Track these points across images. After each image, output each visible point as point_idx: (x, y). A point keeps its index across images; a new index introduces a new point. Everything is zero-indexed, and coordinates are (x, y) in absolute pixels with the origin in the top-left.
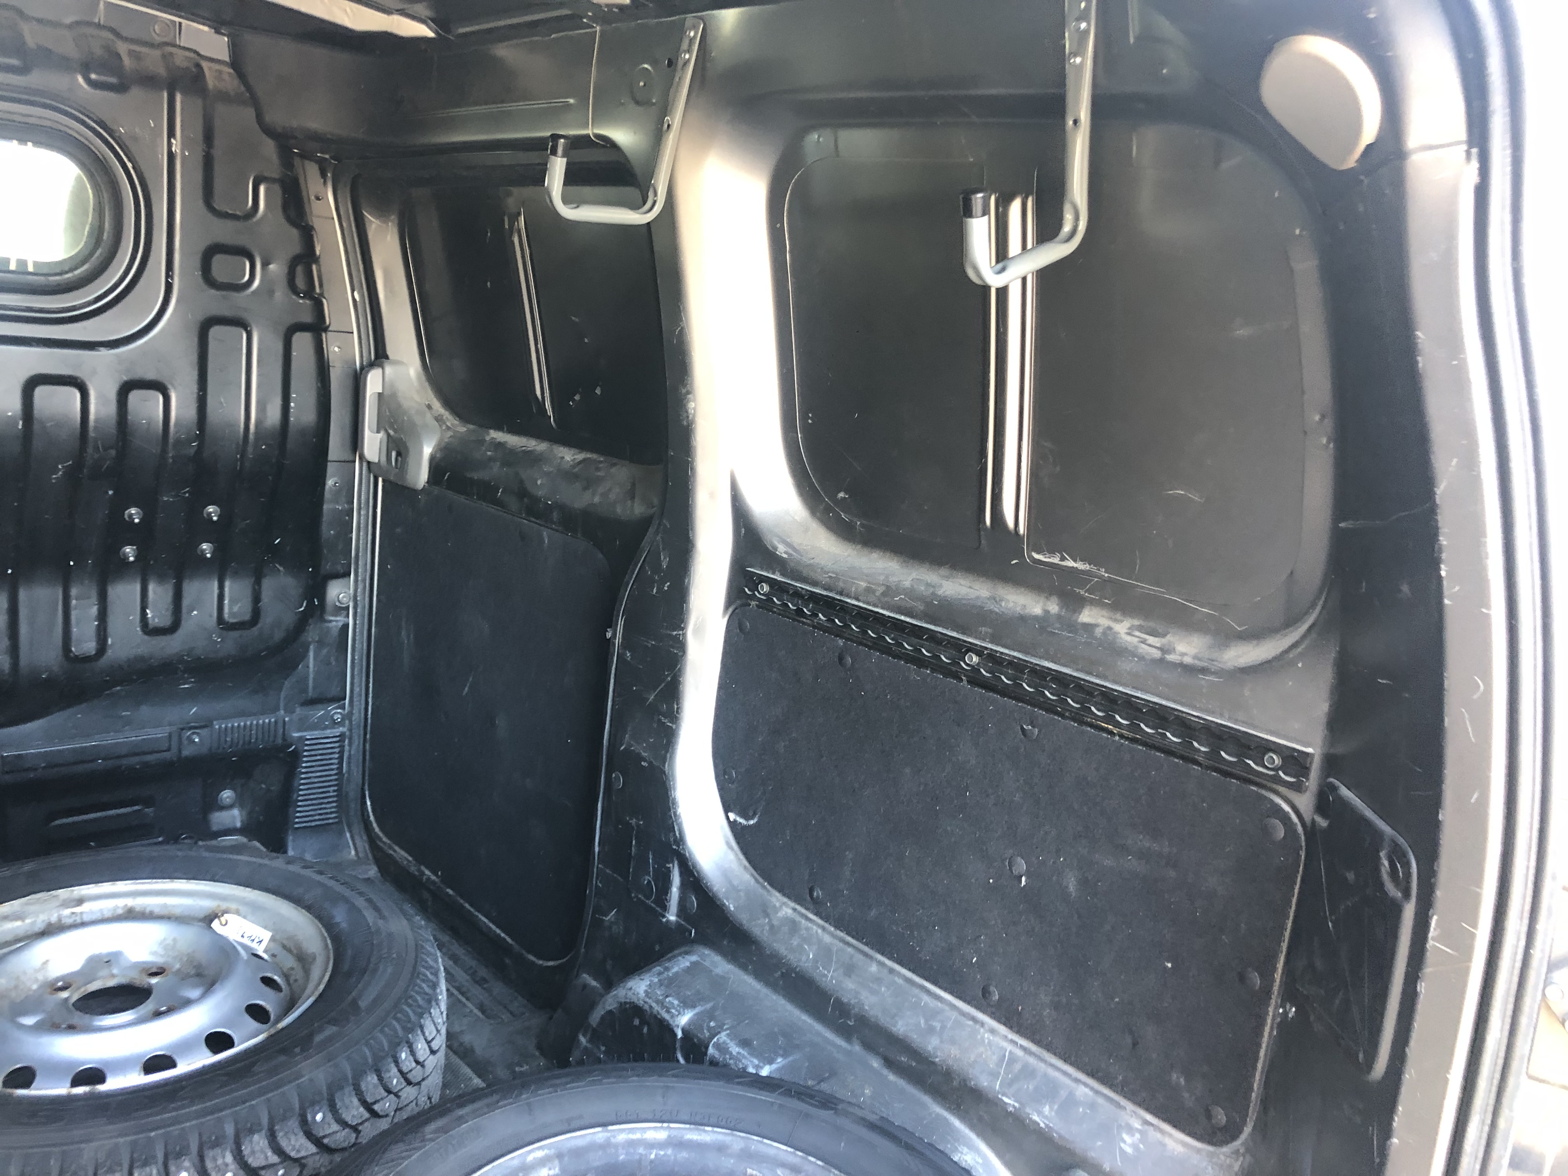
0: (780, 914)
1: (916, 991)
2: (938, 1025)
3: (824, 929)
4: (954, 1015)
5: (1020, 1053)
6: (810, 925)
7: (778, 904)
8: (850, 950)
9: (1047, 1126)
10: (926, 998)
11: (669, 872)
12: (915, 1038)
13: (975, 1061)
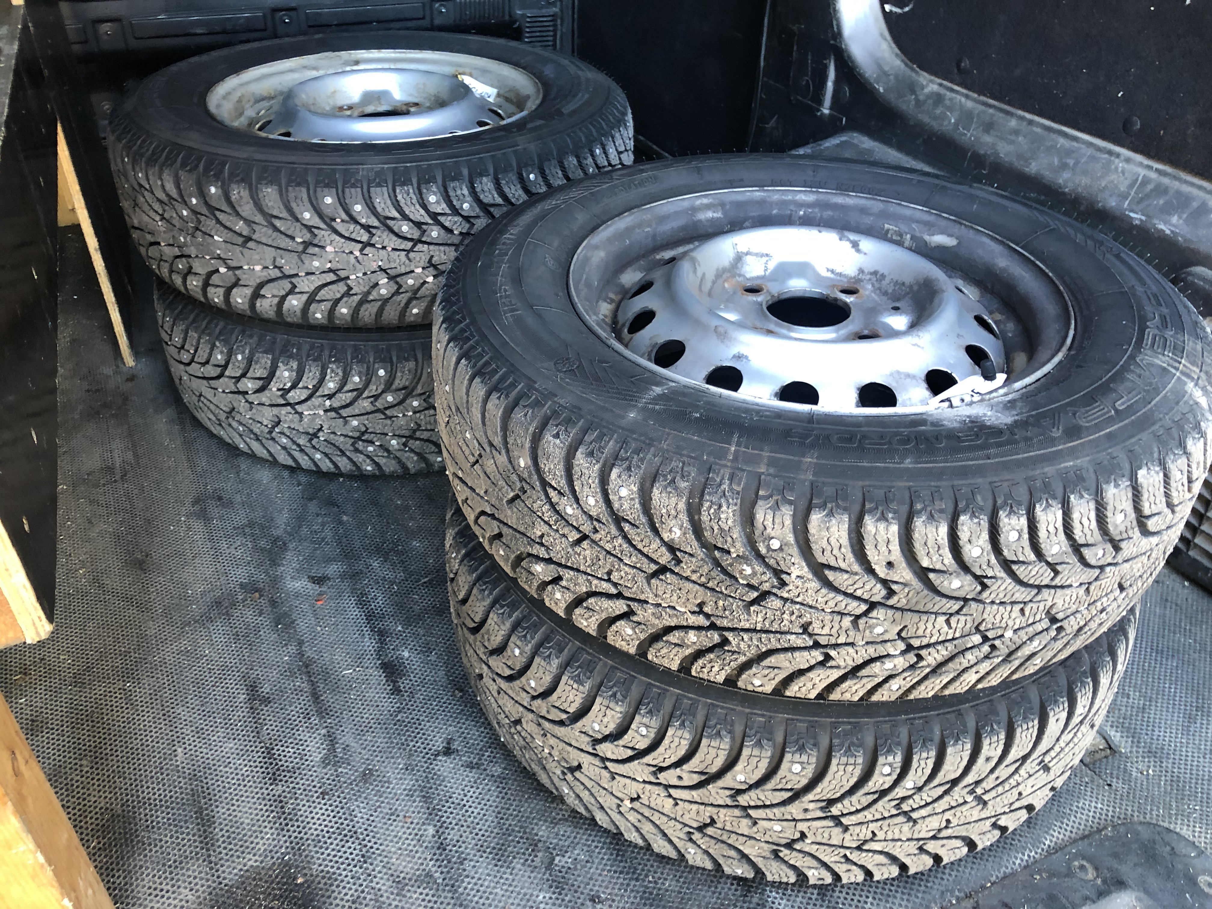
0: (926, 91)
1: (1053, 136)
2: (1071, 162)
3: (967, 97)
4: (1090, 151)
5: (1153, 175)
6: (954, 95)
7: (925, 83)
8: (991, 111)
9: (1172, 232)
10: (1062, 141)
11: (826, 68)
12: (1048, 174)
13: (1106, 187)
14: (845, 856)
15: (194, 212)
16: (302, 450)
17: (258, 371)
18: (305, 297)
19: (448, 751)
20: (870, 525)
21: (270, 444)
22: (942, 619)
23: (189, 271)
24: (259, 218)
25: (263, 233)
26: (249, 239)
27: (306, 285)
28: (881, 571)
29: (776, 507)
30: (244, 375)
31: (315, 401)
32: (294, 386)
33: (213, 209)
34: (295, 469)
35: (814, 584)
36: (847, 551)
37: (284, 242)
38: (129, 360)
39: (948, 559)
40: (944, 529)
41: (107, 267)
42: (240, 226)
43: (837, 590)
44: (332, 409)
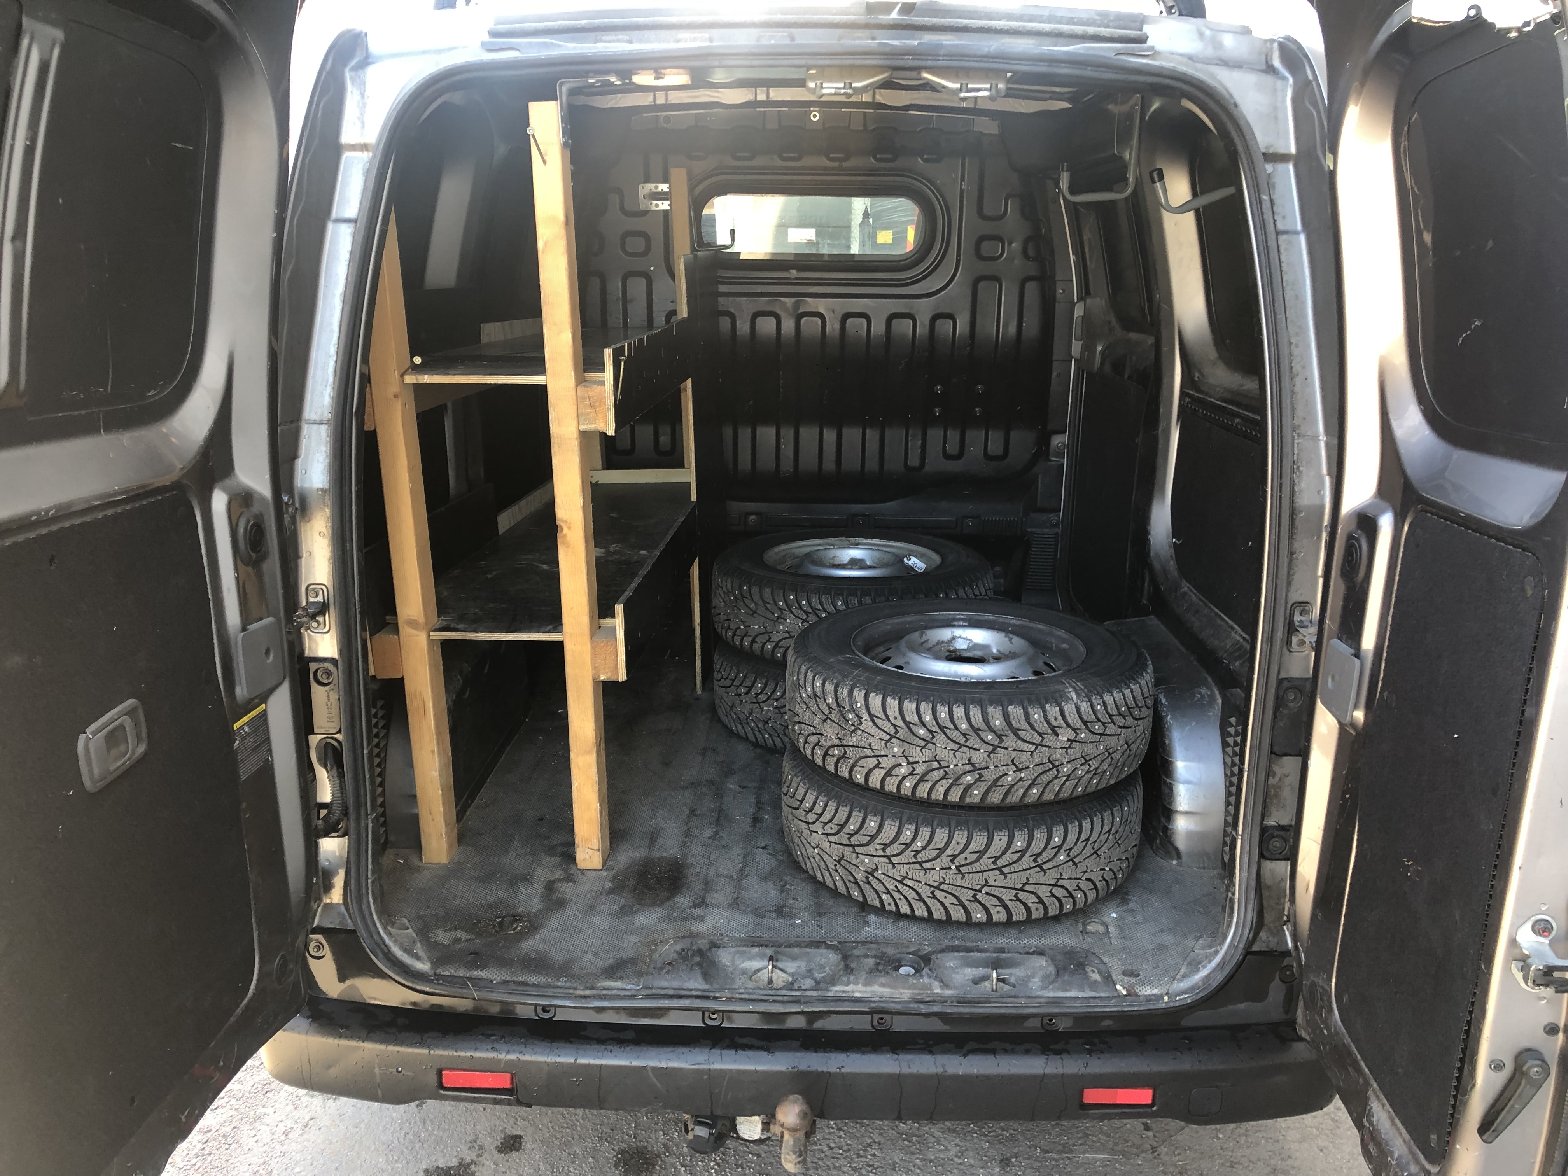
14: (896, 886)
15: (736, 598)
16: (759, 731)
17: (748, 683)
18: (774, 644)
19: (764, 848)
20: (889, 700)
21: (746, 726)
22: (919, 749)
23: (729, 628)
24: (760, 602)
25: (761, 610)
26: (755, 612)
27: (775, 638)
28: (893, 720)
29: (860, 691)
30: (741, 685)
31: (770, 702)
32: (761, 693)
33: (743, 596)
34: (756, 745)
35: (871, 724)
36: (880, 709)
37: (769, 615)
38: (699, 691)
39: (916, 718)
40: (914, 705)
41: (701, 635)
42: (752, 606)
43: (877, 726)
44: (777, 708)
